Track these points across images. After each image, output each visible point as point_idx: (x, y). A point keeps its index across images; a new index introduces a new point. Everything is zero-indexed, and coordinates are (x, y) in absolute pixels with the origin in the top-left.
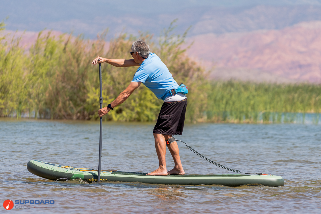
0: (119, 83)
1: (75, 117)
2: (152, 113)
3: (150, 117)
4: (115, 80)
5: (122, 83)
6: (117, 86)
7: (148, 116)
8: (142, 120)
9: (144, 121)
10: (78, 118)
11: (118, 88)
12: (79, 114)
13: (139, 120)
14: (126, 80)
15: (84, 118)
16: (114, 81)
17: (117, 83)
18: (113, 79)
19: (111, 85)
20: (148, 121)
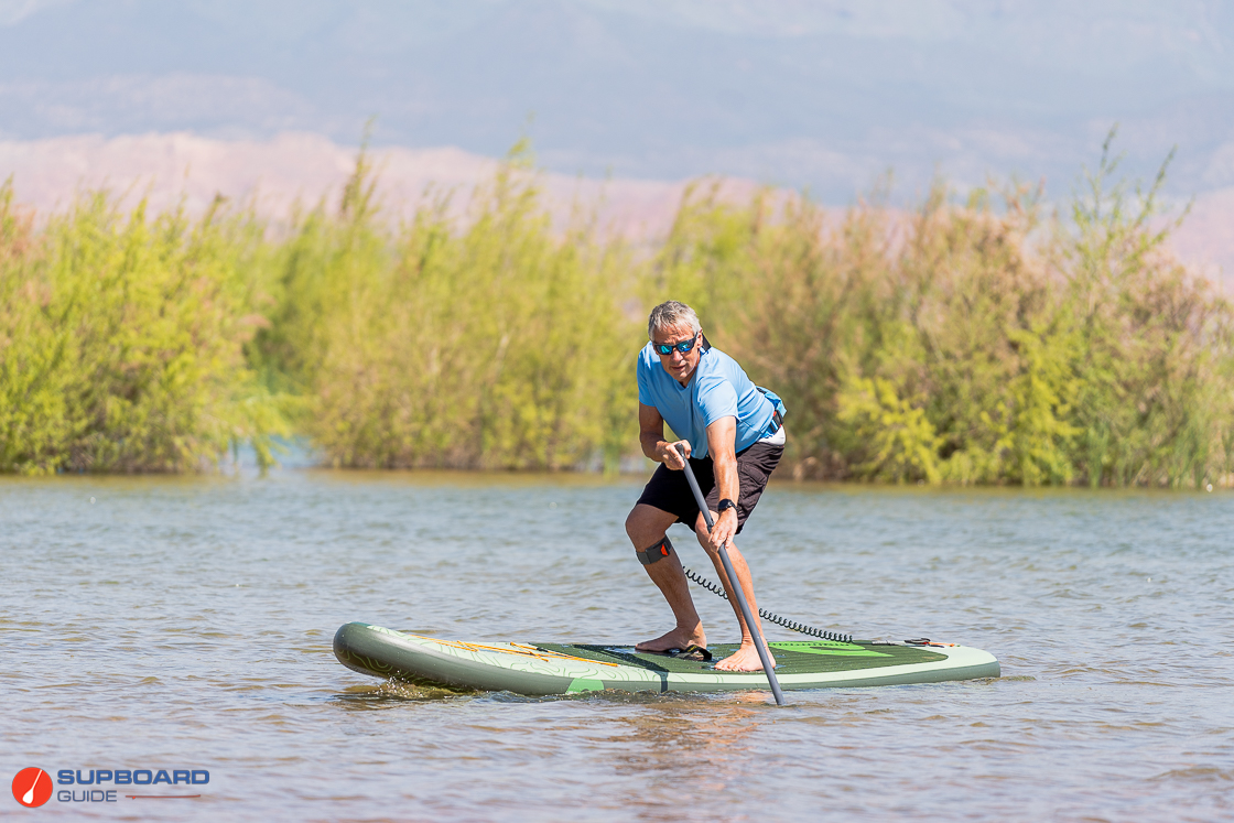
0: (948, 356)
1: (798, 471)
2: (1061, 457)
3: (1055, 468)
4: (934, 343)
5: (959, 353)
6: (943, 364)
7: (1045, 468)
8: (1026, 481)
9: (1033, 484)
10: (810, 475)
11: (946, 371)
12: (811, 461)
13: (1015, 482)
14: (972, 344)
15: (830, 476)
16: (930, 349)
17: (939, 355)
18: (926, 341)
19: (921, 361)
20: (1047, 483)
